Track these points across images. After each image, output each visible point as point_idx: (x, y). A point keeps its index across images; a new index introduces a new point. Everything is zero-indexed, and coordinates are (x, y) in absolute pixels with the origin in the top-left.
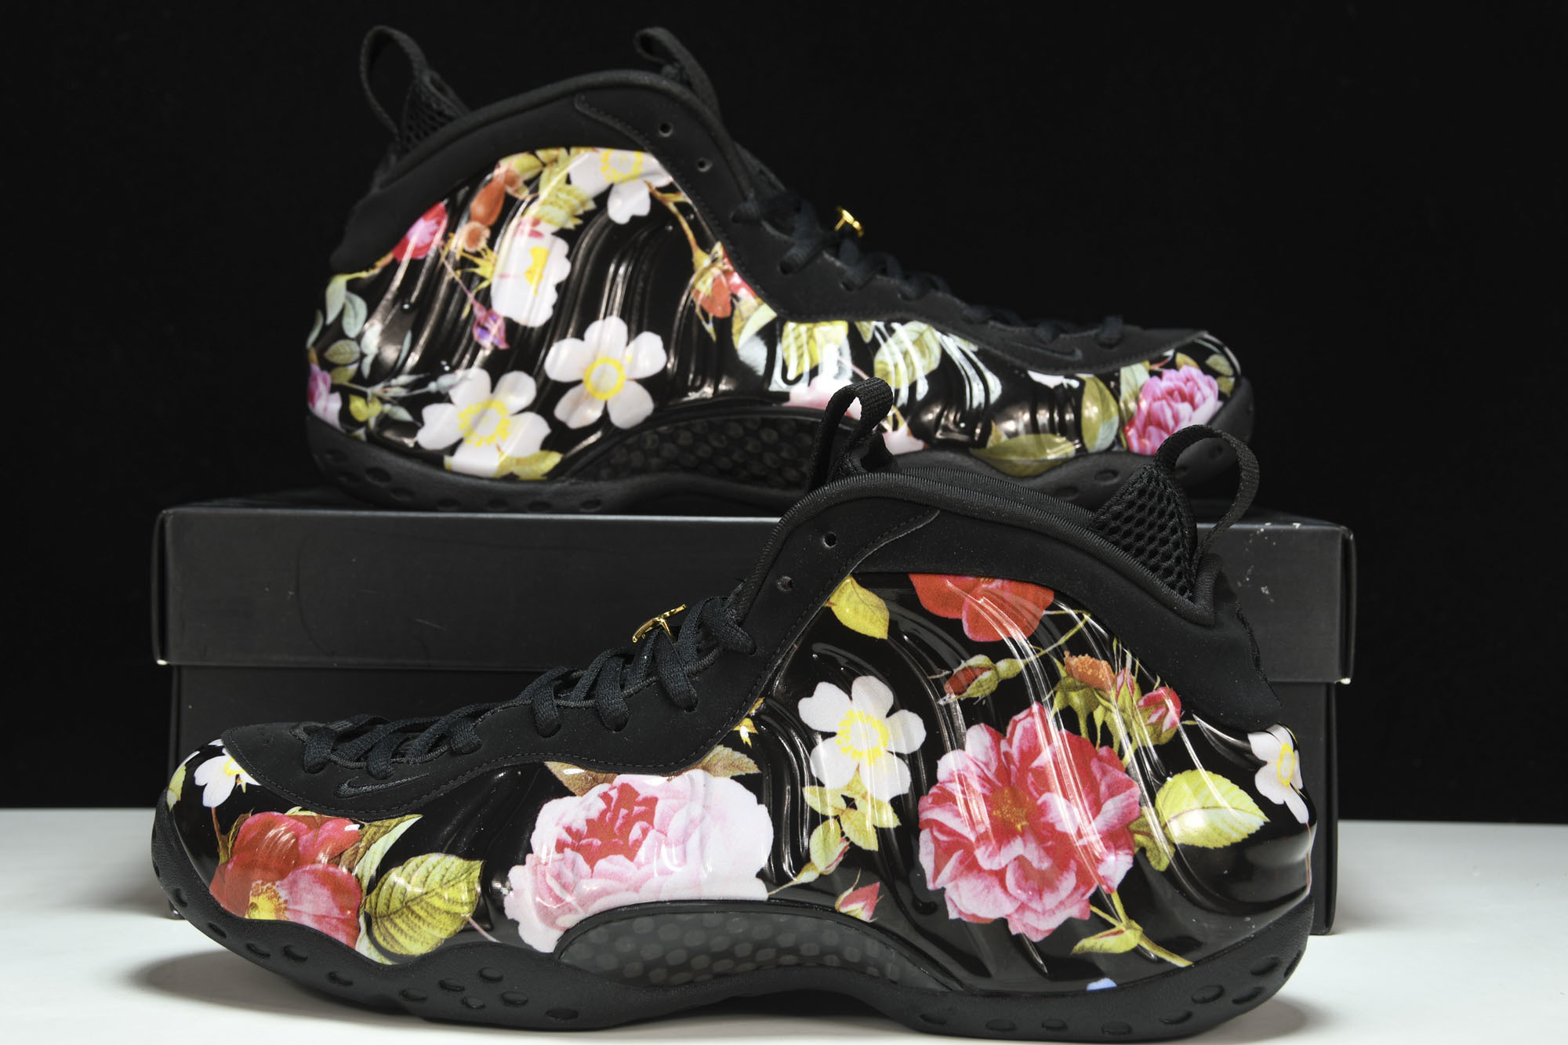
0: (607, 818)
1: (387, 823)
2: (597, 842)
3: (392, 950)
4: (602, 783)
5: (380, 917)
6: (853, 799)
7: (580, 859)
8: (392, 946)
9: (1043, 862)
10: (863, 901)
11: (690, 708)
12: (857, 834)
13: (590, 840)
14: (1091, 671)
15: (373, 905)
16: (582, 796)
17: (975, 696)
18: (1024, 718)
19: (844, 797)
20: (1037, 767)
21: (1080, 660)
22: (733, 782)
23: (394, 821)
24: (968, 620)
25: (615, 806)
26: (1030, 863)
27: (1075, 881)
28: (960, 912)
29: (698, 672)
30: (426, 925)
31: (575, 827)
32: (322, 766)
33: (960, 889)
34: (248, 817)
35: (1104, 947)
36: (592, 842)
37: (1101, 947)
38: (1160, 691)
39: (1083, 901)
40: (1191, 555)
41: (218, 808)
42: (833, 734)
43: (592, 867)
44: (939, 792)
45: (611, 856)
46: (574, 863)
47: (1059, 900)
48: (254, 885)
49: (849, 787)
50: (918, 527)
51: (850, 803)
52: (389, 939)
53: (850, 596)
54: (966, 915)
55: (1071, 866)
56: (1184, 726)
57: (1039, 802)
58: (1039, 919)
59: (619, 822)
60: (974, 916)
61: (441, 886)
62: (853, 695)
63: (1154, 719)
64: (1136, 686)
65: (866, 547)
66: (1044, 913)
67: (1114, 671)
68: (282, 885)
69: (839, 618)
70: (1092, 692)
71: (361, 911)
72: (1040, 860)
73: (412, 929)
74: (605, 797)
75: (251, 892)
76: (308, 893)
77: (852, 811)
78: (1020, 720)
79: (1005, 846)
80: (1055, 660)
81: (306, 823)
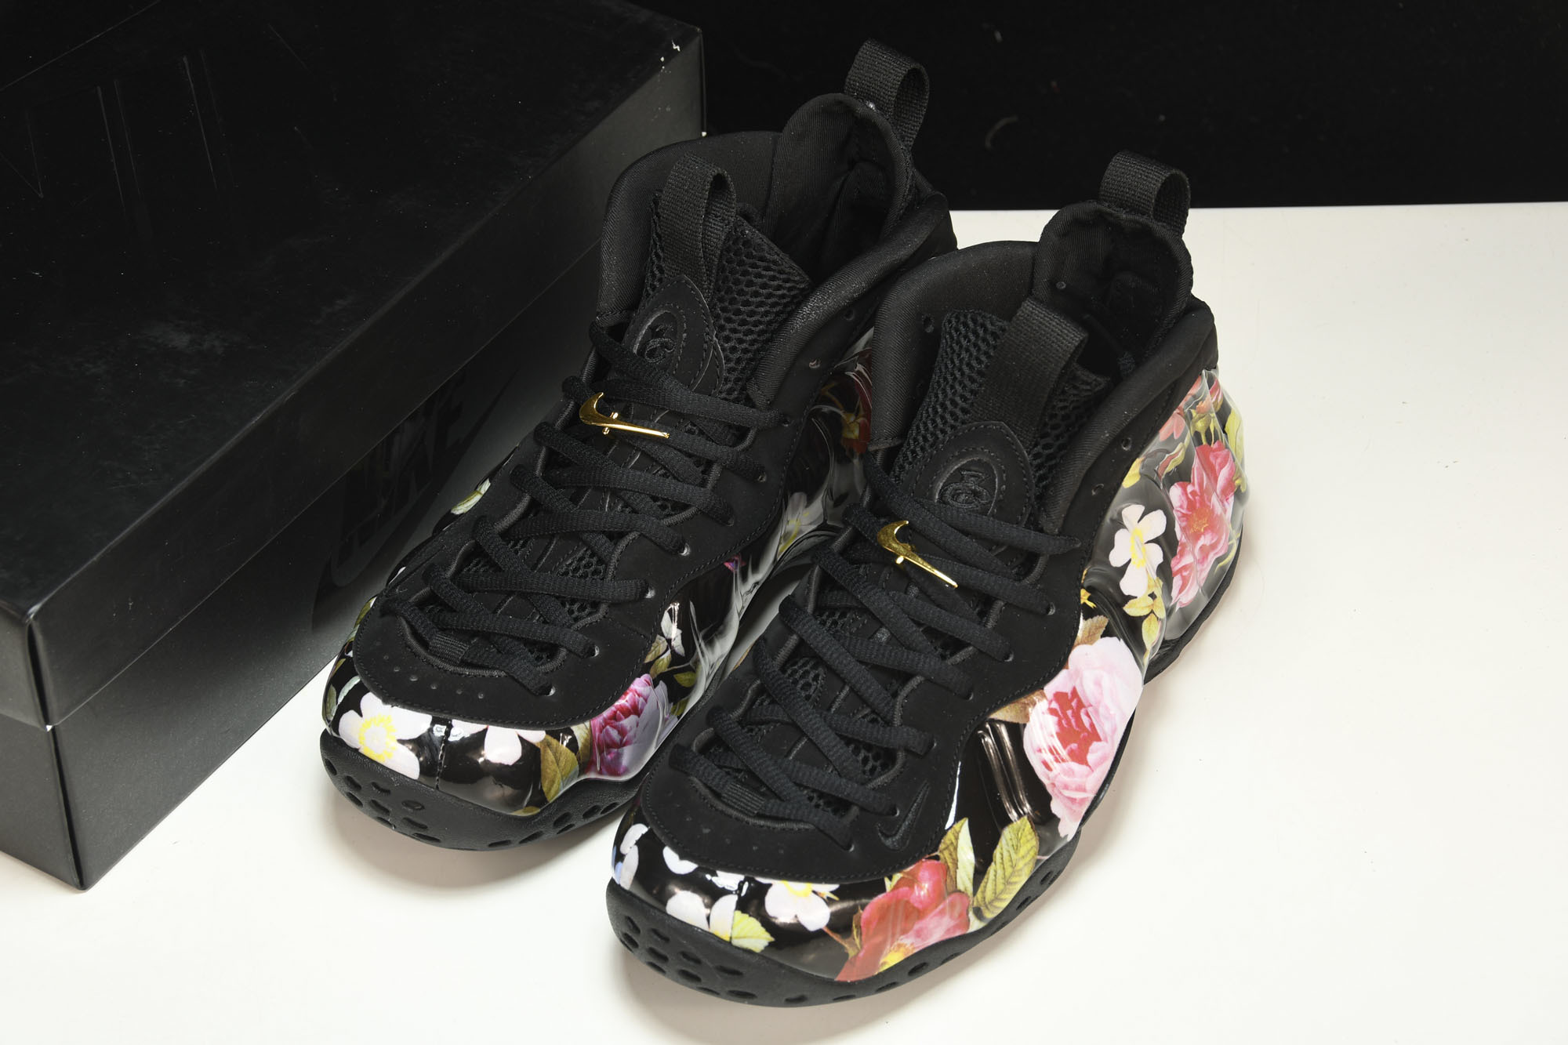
0: (1065, 726)
1: (946, 841)
2: (1074, 746)
4: (1035, 702)
5: (989, 903)
6: (1153, 593)
7: (1074, 765)
8: (994, 913)
13: (1068, 748)
15: (981, 900)
16: (1030, 722)
17: (1171, 470)
19: (1150, 595)
20: (1205, 487)
22: (1104, 639)
23: (950, 836)
25: (1062, 713)
26: (1206, 546)
28: (1183, 604)
30: (1018, 884)
34: (861, 914)
36: (1071, 748)
41: (829, 926)
42: (1130, 561)
43: (1087, 764)
44: (1180, 548)
45: (1090, 748)
46: (1071, 770)
48: (885, 951)
49: (1150, 588)
51: (1154, 596)
52: (994, 910)
59: (1073, 721)
61: (1015, 853)
68: (906, 937)
71: (970, 909)
72: (1211, 539)
74: (1049, 711)
75: (882, 957)
76: (937, 927)
77: (1156, 600)
79: (1196, 547)
81: (904, 885)
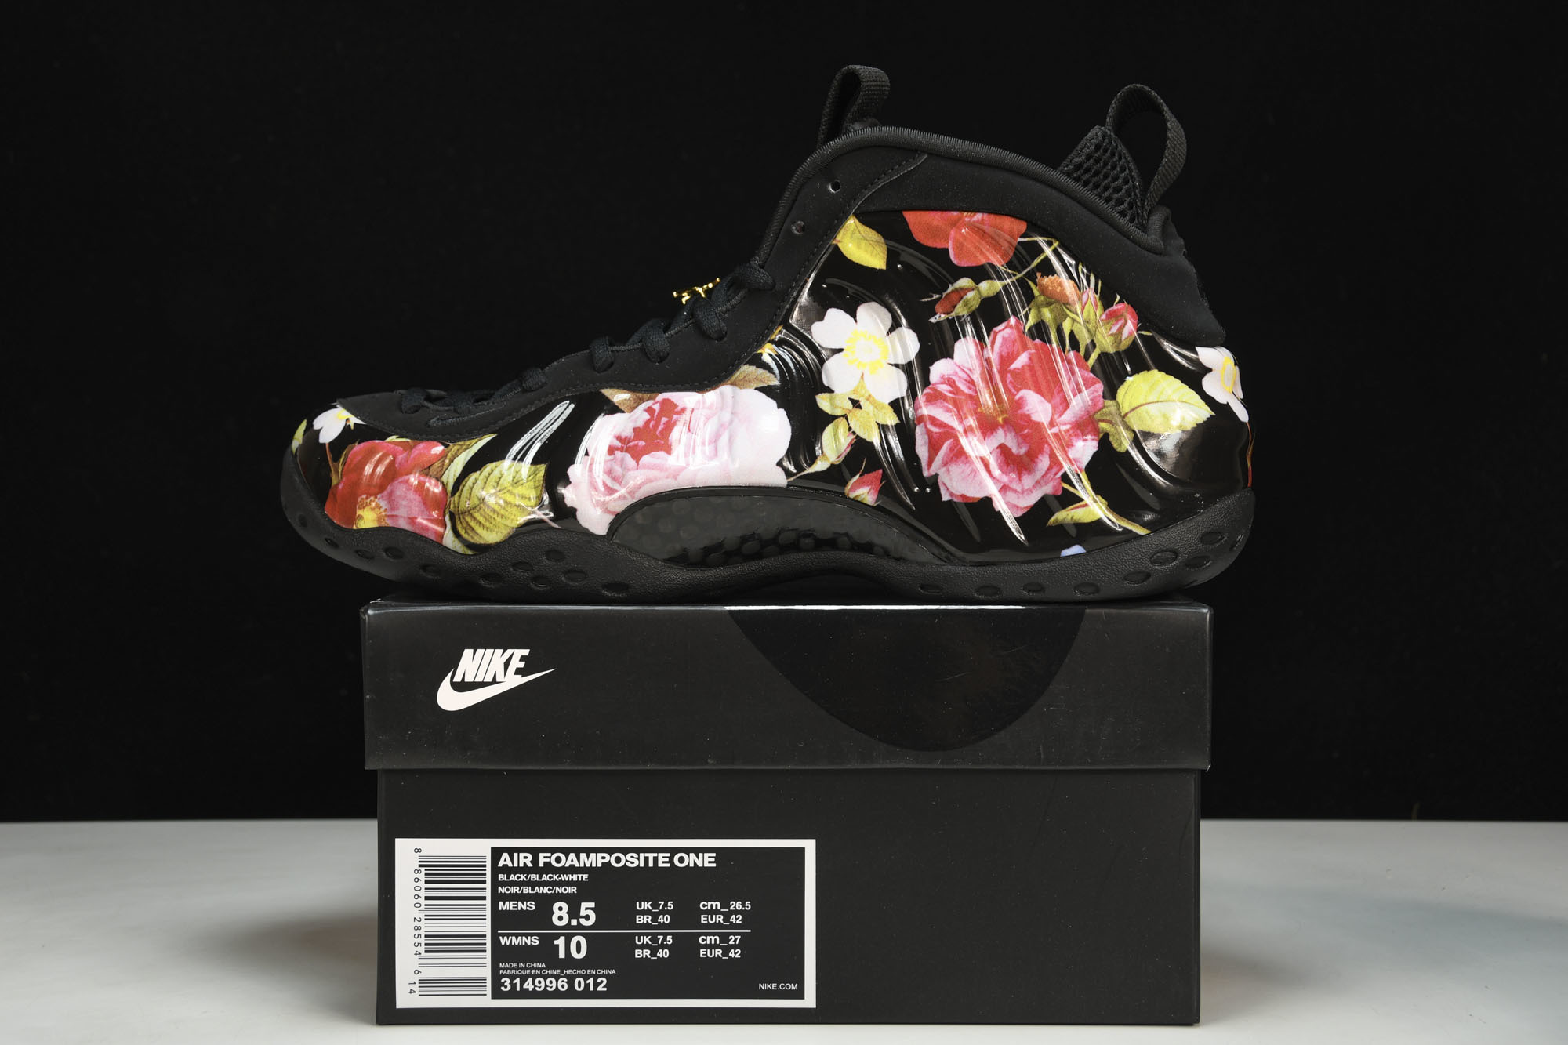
0: (650, 426)
1: (468, 442)
2: (642, 443)
3: (472, 541)
4: (647, 401)
5: (462, 513)
6: (858, 401)
7: (628, 457)
8: (472, 537)
9: (1021, 448)
10: (868, 486)
11: (721, 338)
12: (862, 430)
13: (636, 442)
14: (1060, 288)
15: (456, 505)
16: (630, 412)
17: (961, 314)
18: (1004, 329)
19: (850, 399)
20: (1015, 369)
21: (1050, 279)
22: (757, 391)
23: (474, 441)
24: (953, 249)
25: (657, 416)
26: (1010, 450)
27: (1049, 463)
28: (951, 494)
29: (728, 310)
30: (500, 516)
31: (624, 435)
32: (416, 409)
33: (951, 473)
34: (355, 447)
35: (1074, 518)
36: (637, 444)
37: (1072, 518)
38: (1118, 306)
39: (1056, 479)
40: (1143, 200)
41: (331, 443)
42: (841, 350)
43: (637, 462)
44: (931, 392)
45: (653, 453)
46: (622, 460)
47: (1036, 479)
48: (359, 499)
49: (855, 392)
50: (909, 169)
51: (856, 404)
52: (469, 532)
53: (853, 233)
54: (956, 496)
55: (1045, 449)
56: (1139, 335)
57: (1017, 397)
58: (1019, 498)
59: (661, 428)
60: (963, 496)
61: (512, 485)
62: (858, 319)
63: (1115, 329)
64: (1099, 303)
65: (865, 189)
66: (1023, 493)
67: (1080, 291)
68: (382, 497)
69: (844, 253)
70: (1061, 306)
71: (447, 511)
72: (1019, 446)
73: (488, 521)
74: (650, 410)
75: (358, 506)
76: (403, 500)
77: (858, 410)
78: (1000, 331)
79: (989, 437)
80: (1029, 282)
81: (401, 447)
